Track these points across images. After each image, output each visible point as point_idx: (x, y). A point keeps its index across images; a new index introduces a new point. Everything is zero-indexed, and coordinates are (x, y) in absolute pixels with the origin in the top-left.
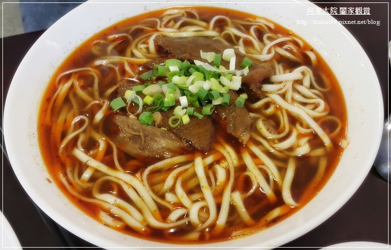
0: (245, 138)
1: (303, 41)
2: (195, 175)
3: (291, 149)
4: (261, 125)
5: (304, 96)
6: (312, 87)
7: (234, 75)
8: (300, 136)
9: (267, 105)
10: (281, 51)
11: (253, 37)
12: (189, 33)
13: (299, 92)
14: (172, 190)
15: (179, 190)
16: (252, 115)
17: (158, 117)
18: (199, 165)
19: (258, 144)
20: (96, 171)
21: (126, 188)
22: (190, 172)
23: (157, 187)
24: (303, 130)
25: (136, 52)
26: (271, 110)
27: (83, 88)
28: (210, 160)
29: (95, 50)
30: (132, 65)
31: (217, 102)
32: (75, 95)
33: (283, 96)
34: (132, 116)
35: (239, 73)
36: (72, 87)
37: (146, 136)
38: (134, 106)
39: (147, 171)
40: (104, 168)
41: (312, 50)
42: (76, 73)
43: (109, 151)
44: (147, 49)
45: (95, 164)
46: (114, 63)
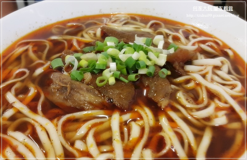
0: (164, 103)
1: (222, 42)
2: (109, 129)
3: (208, 119)
4: (180, 95)
5: (223, 79)
6: (229, 73)
7: (161, 53)
8: (218, 109)
9: (188, 81)
10: (204, 46)
11: (180, 35)
12: (129, 28)
13: (218, 75)
14: (84, 138)
15: (90, 139)
16: (173, 86)
17: (88, 76)
18: (116, 120)
19: (176, 110)
20: (19, 112)
21: (39, 130)
22: (105, 125)
23: (70, 135)
24: (221, 105)
25: (85, 35)
26: (191, 85)
27: (35, 52)
28: (127, 117)
29: (54, 30)
30: (79, 42)
31: (142, 72)
32: (27, 56)
33: (204, 76)
34: (65, 73)
35: (165, 52)
36: (27, 50)
37: (72, 89)
38: (70, 67)
39: (64, 118)
40: (25, 110)
41: (230, 49)
42: (33, 42)
43: (36, 98)
44: (95, 34)
45: (19, 106)
46: (66, 40)
